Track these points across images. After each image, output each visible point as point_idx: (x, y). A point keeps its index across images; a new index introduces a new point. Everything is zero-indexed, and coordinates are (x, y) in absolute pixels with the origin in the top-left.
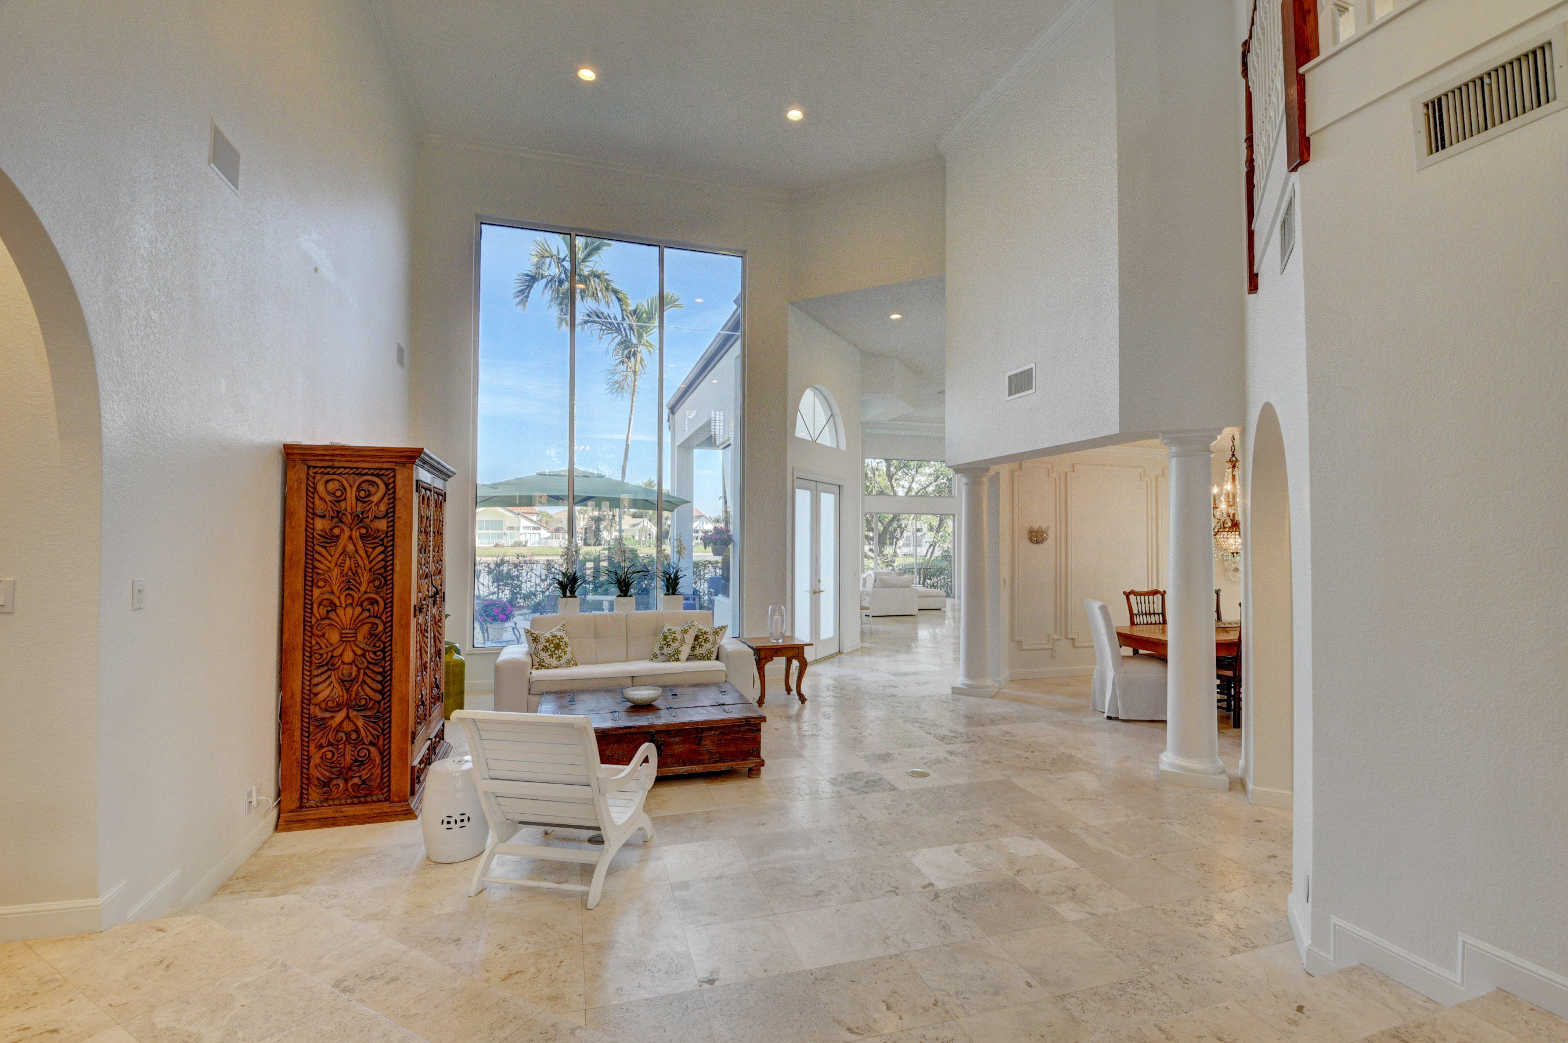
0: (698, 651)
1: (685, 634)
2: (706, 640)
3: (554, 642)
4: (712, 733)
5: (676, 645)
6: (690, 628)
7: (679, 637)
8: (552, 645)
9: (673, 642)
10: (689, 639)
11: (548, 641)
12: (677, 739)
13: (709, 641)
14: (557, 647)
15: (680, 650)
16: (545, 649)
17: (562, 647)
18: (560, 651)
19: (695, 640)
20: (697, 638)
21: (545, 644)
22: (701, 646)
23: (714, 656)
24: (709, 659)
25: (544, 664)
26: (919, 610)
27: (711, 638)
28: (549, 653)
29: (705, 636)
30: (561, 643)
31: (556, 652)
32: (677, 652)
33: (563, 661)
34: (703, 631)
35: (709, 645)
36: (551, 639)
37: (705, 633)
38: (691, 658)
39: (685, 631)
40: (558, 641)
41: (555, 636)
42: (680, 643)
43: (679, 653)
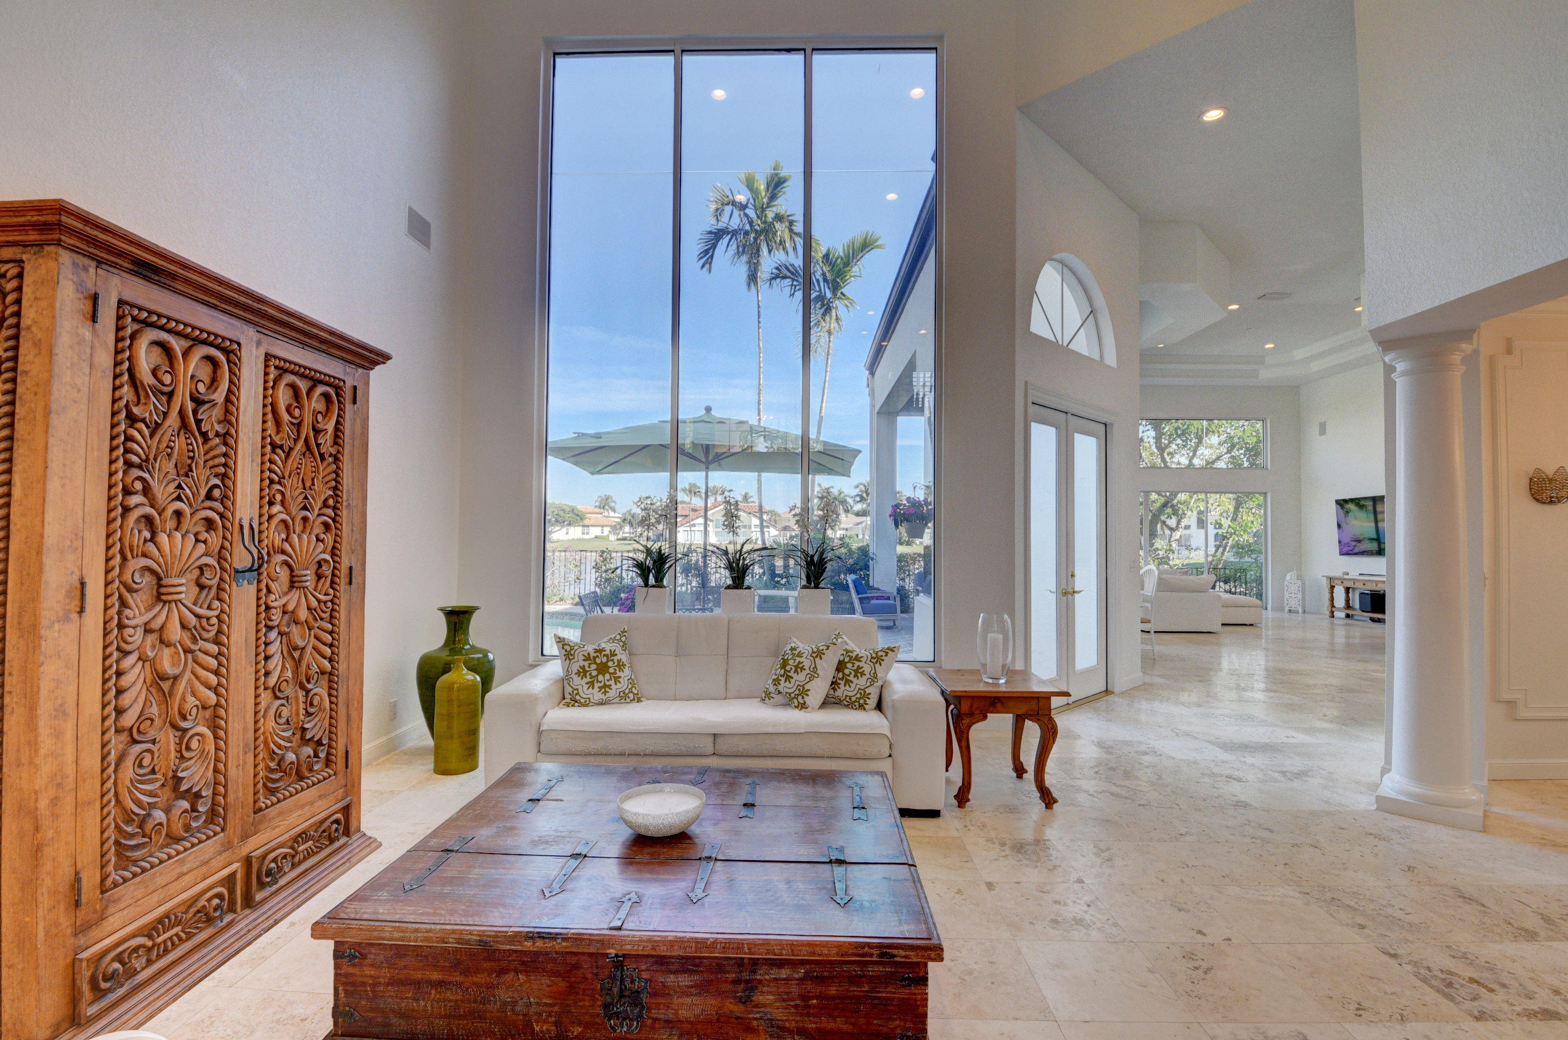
0: (842, 691)
1: (818, 660)
2: (858, 672)
5: (801, 677)
6: (828, 647)
7: (807, 663)
8: (594, 667)
9: (796, 671)
10: (827, 668)
11: (587, 658)
12: (684, 980)
13: (863, 674)
14: (603, 669)
15: (807, 687)
16: (582, 672)
17: (611, 670)
18: (607, 676)
19: (838, 670)
20: (840, 667)
21: (584, 664)
22: (848, 683)
23: (872, 702)
24: (862, 707)
25: (578, 697)
26: (1223, 625)
27: (867, 669)
28: (588, 679)
29: (857, 664)
30: (610, 664)
31: (601, 678)
32: (803, 692)
33: (612, 693)
34: (854, 655)
35: (862, 681)
36: (592, 655)
37: (858, 658)
38: (829, 702)
39: (819, 654)
40: (604, 660)
41: (600, 651)
42: (809, 676)
43: (807, 695)
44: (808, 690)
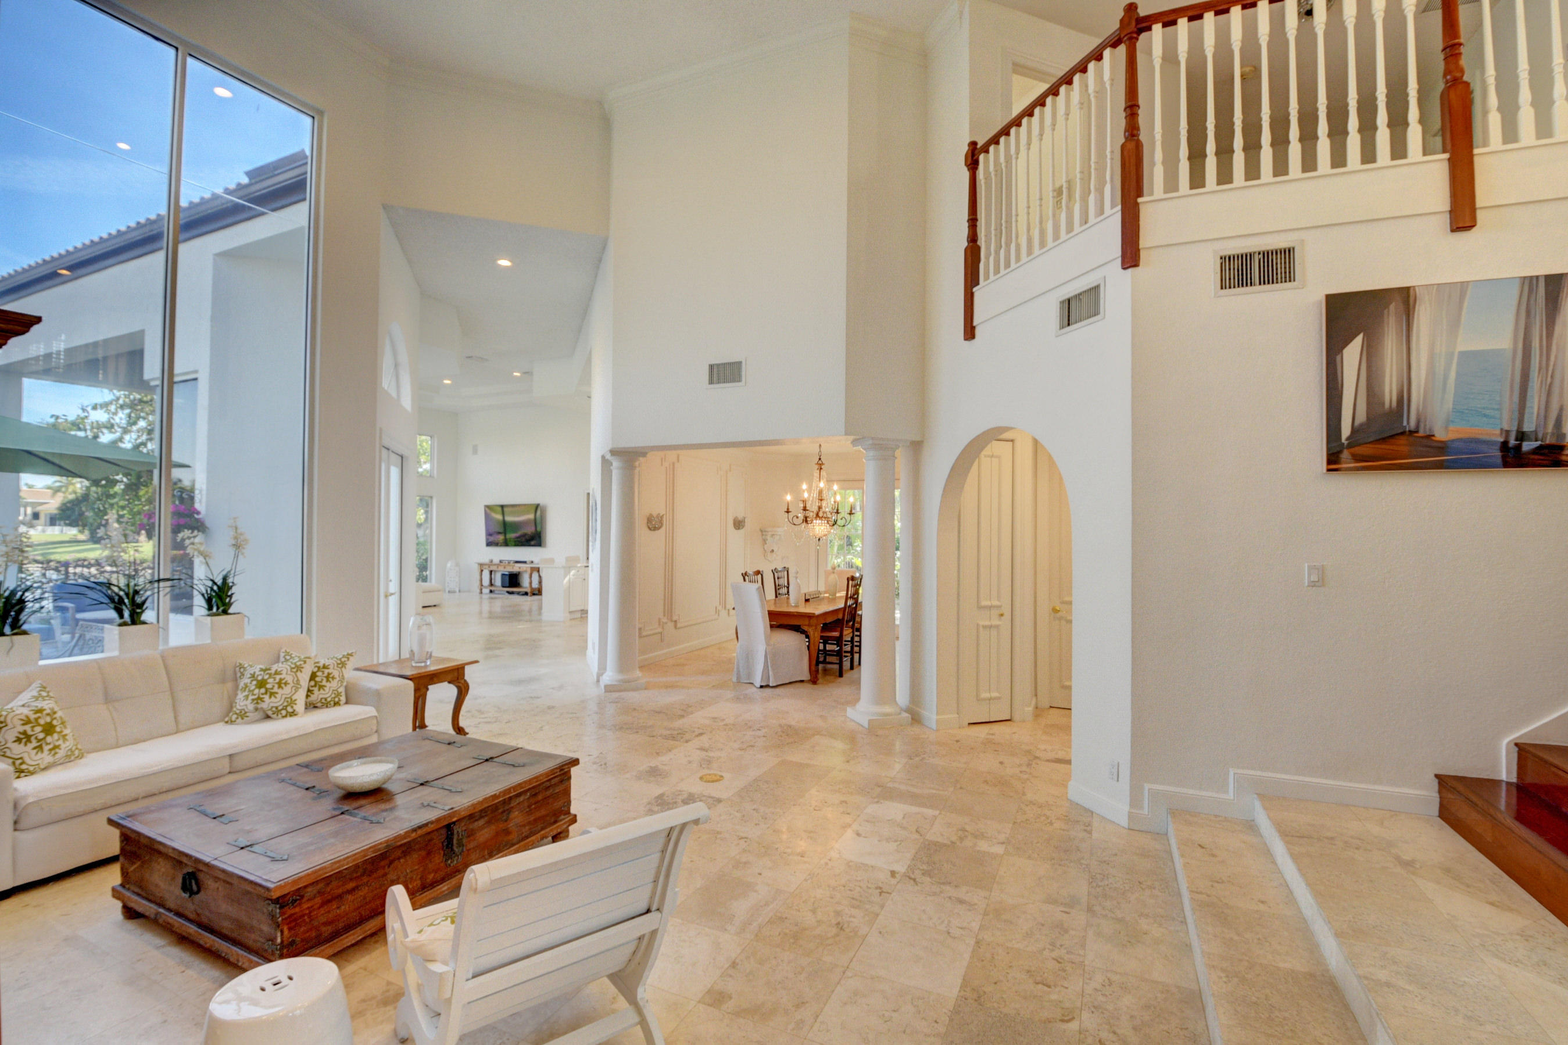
0: (317, 695)
1: (299, 673)
2: (328, 678)
3: (42, 722)
4: (521, 799)
5: (287, 690)
6: (305, 662)
7: (289, 679)
8: (38, 729)
9: (280, 687)
10: (304, 680)
11: (27, 721)
13: (333, 678)
14: (49, 729)
15: (294, 698)
16: (24, 738)
17: (58, 729)
18: (56, 736)
19: (311, 680)
20: (313, 676)
21: (21, 729)
22: (321, 687)
23: (343, 699)
24: (337, 704)
25: (24, 767)
27: (336, 673)
28: (34, 744)
29: (326, 671)
30: (53, 722)
31: (49, 739)
32: (292, 702)
33: (61, 753)
34: (321, 665)
35: (334, 684)
36: (33, 717)
37: (325, 667)
38: (311, 706)
39: (299, 668)
40: (48, 719)
41: (40, 711)
42: (294, 688)
43: (296, 704)
44: (295, 700)
